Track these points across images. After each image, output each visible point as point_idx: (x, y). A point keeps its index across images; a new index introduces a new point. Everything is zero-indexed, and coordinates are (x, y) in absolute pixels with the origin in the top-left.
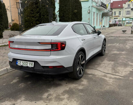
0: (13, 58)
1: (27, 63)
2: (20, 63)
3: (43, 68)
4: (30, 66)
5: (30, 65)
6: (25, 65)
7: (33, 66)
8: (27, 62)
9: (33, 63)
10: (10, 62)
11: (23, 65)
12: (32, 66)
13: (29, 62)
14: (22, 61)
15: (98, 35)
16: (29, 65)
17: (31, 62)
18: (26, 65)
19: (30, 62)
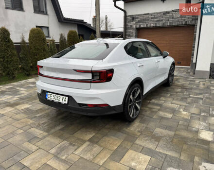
0: (42, 90)
1: (59, 98)
2: (50, 97)
3: (80, 106)
5: (64, 101)
6: (56, 100)
7: (67, 103)
8: (59, 96)
9: (67, 98)
10: (38, 94)
11: (54, 100)
12: (65, 102)
13: (61, 96)
14: (53, 94)
15: (164, 57)
16: (61, 101)
17: (65, 97)
18: (58, 101)
19: (63, 97)
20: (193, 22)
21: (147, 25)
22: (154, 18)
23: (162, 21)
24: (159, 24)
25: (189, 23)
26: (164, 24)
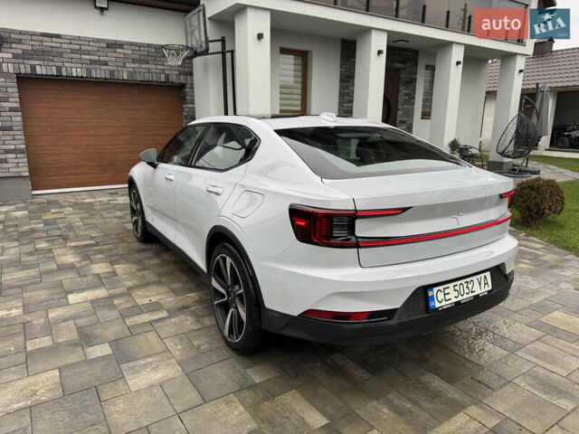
1: (470, 286)
4: (483, 290)
5: (483, 286)
6: (466, 296)
7: (490, 287)
8: (469, 280)
9: (488, 275)
11: (460, 298)
12: (487, 288)
16: (477, 290)
17: (483, 276)
20: (182, 79)
21: (59, 69)
22: (80, 52)
23: (106, 64)
24: (100, 73)
25: (173, 79)
26: (112, 73)
